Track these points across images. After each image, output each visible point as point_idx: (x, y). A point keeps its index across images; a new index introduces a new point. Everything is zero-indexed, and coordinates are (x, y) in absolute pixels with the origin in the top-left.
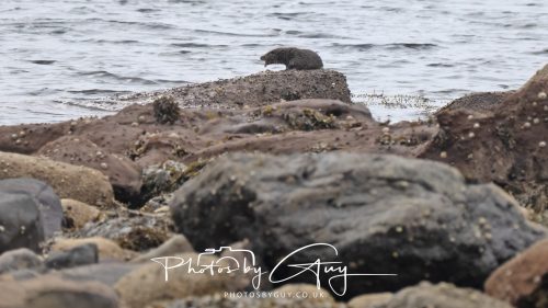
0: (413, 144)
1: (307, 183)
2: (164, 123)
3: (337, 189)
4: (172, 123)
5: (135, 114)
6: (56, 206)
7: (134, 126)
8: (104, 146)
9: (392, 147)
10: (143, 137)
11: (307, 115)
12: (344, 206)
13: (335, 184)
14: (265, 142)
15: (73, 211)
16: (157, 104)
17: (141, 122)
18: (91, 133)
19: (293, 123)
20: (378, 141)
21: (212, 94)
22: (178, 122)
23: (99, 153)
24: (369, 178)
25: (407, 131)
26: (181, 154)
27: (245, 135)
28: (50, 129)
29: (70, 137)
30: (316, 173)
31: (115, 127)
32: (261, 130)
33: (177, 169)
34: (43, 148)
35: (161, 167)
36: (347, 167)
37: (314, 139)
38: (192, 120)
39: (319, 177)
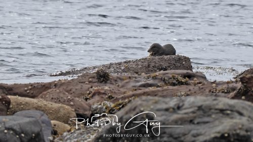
0: (228, 92)
1: (179, 112)
2: (101, 82)
3: (195, 115)
4: (106, 83)
5: (87, 78)
6: (49, 124)
7: (87, 84)
8: (71, 94)
9: (218, 94)
10: (91, 90)
11: (174, 78)
12: (198, 123)
13: (193, 112)
14: (153, 92)
15: (56, 127)
16: (98, 73)
17: (90, 82)
18: (65, 87)
19: (167, 82)
20: (210, 91)
21: (123, 68)
22: (108, 82)
23: (69, 97)
24: (211, 109)
25: (225, 86)
26: (110, 98)
27: (143, 88)
28: (44, 86)
29: (55, 90)
30: (184, 107)
31: (77, 84)
32: (151, 85)
33: (109, 105)
34: (41, 95)
35: (100, 104)
36: (200, 104)
37: (178, 90)
38: (116, 81)
39: (185, 109)
